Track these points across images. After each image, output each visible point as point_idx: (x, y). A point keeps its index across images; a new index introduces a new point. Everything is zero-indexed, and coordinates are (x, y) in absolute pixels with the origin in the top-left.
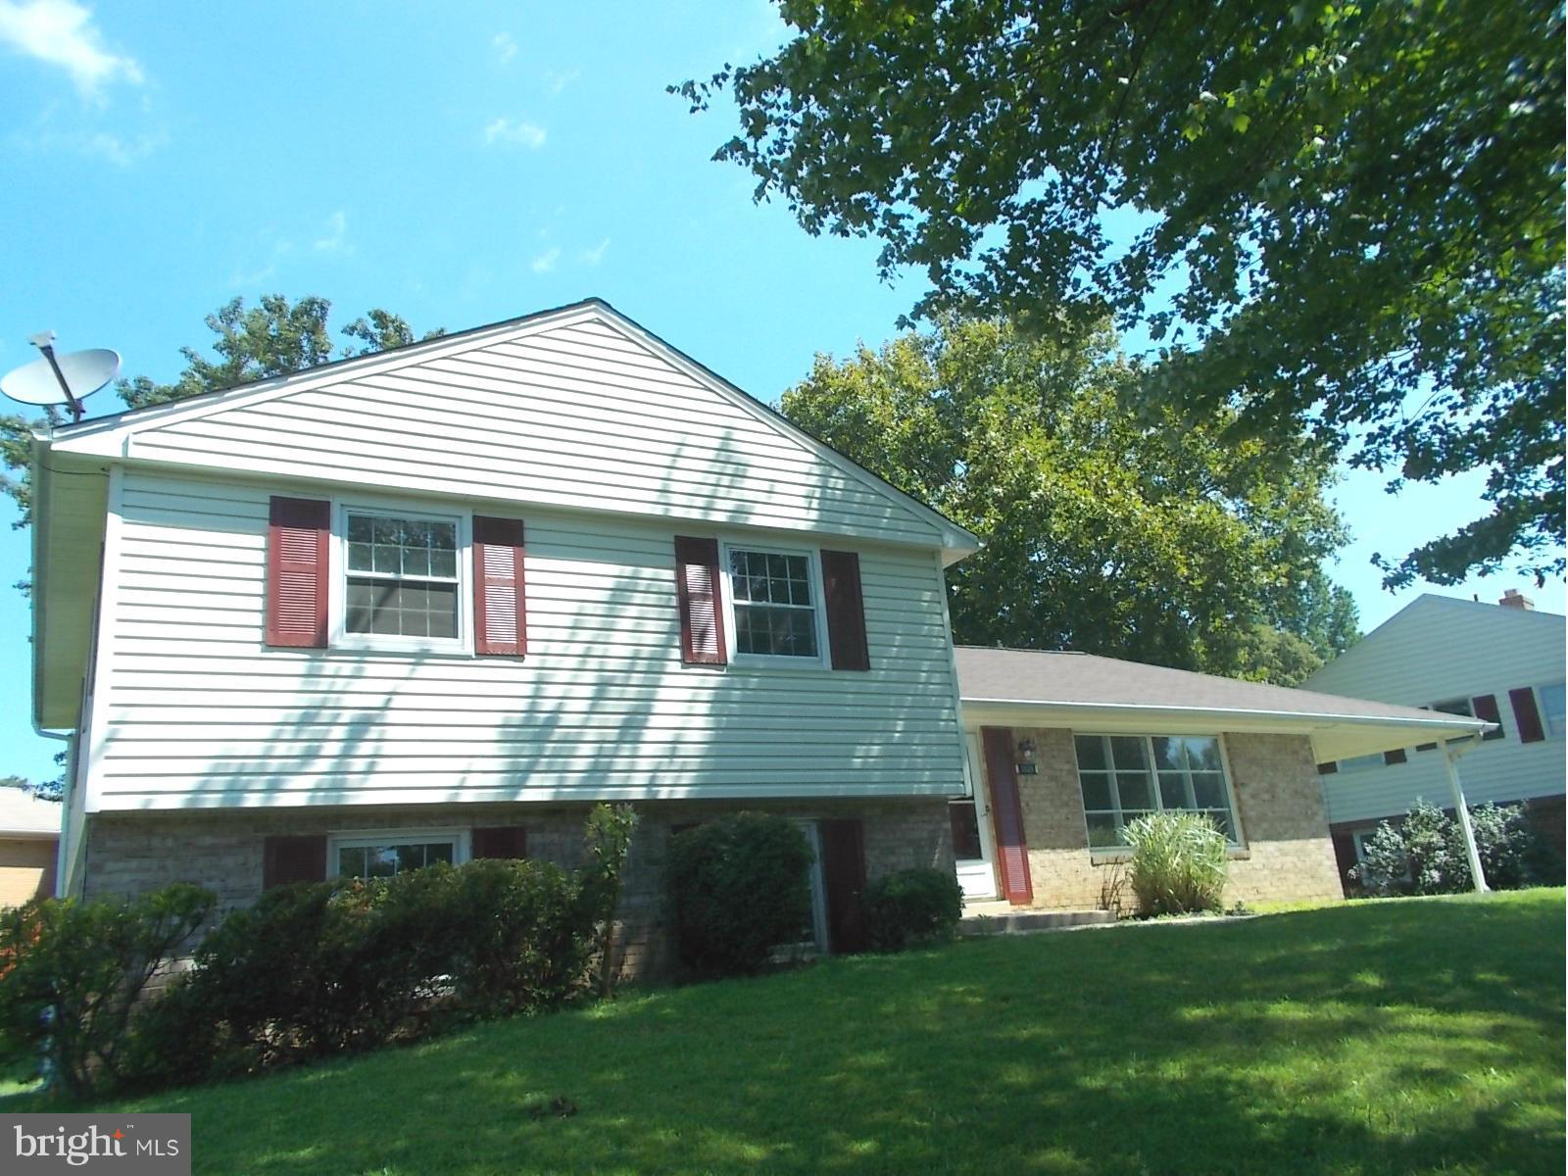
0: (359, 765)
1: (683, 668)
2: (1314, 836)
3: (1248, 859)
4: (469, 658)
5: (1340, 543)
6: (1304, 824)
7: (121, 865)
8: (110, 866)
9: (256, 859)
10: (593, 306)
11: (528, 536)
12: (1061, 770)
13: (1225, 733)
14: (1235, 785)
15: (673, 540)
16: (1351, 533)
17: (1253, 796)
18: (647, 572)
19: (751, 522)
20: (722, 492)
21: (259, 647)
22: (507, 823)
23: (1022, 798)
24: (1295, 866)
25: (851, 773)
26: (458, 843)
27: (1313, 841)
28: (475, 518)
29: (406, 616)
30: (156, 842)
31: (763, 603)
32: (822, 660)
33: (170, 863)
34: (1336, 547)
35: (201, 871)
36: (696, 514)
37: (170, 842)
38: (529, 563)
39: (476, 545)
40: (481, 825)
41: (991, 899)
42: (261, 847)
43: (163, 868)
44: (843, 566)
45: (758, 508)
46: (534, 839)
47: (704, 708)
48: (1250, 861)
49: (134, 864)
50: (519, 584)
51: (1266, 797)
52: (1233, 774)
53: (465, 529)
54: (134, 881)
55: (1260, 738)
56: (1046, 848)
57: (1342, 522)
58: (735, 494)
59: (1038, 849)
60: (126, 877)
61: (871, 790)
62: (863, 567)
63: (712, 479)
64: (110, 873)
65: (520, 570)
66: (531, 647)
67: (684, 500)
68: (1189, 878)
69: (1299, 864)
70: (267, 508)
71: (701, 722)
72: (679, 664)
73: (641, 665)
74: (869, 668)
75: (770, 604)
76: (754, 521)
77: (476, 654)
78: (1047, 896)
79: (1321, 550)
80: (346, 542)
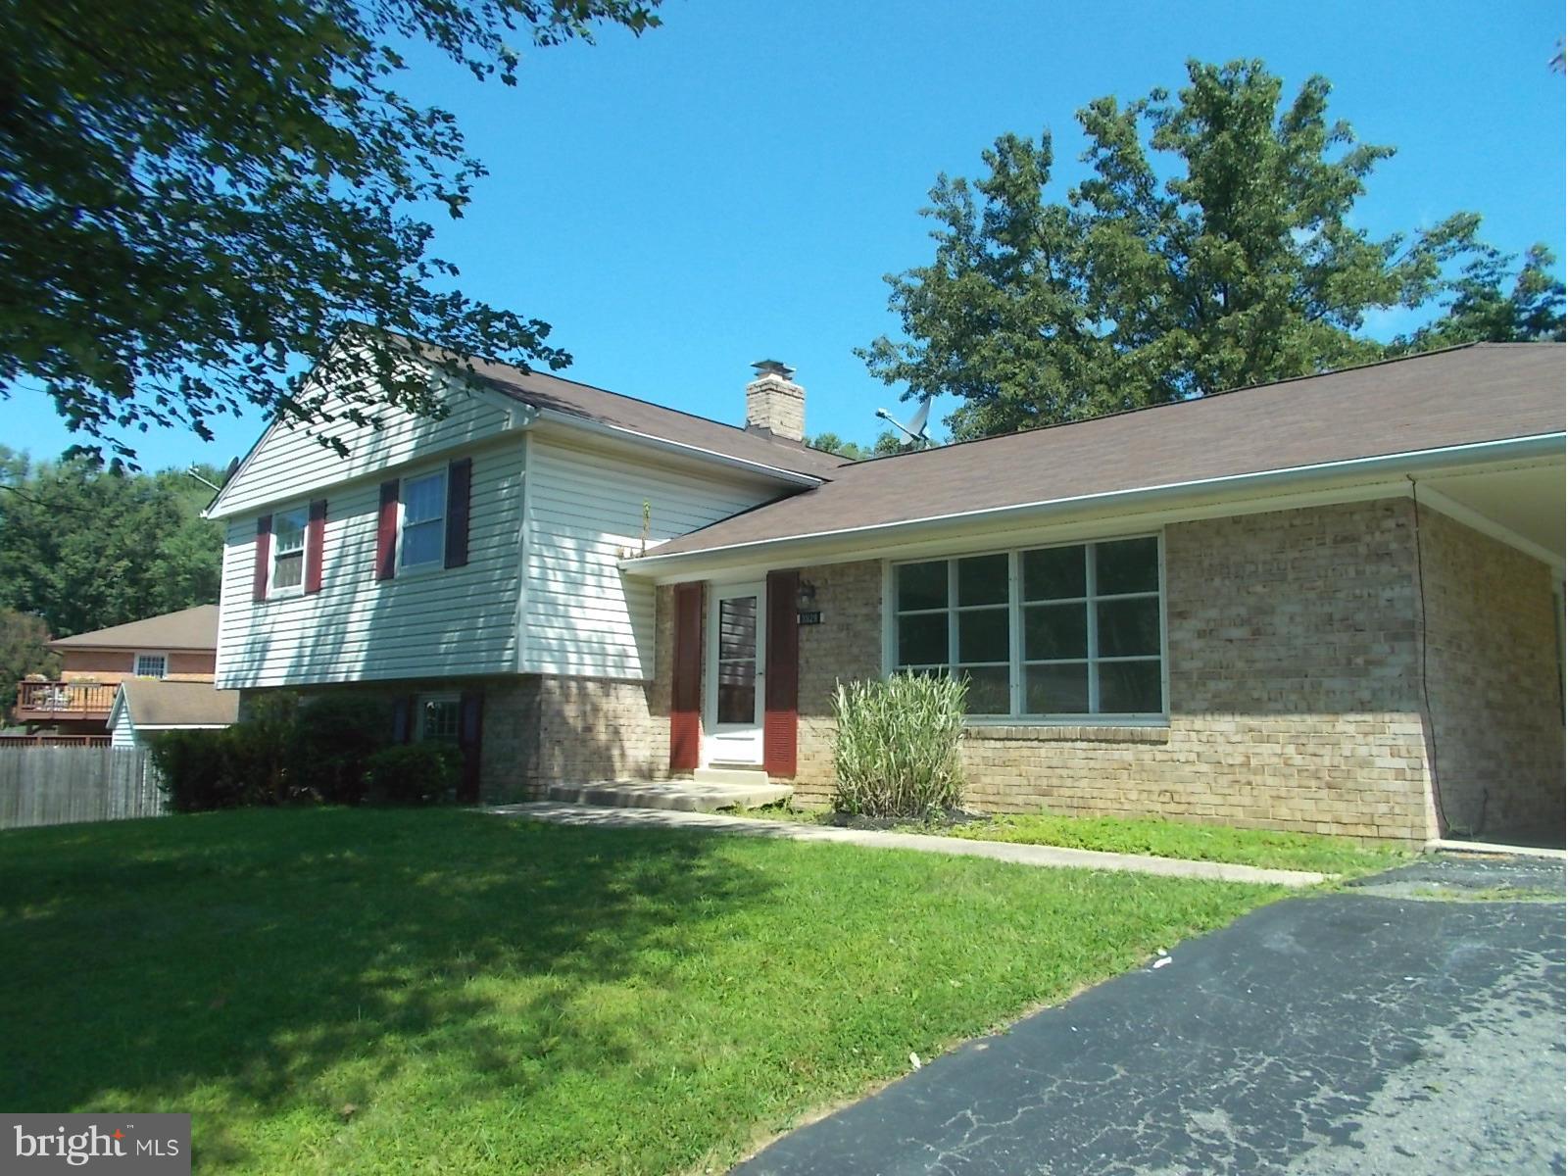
1: (375, 585)
3: (1166, 743)
4: (301, 596)
11: (328, 509)
12: (856, 616)
14: (1170, 616)
21: (252, 603)
23: (801, 655)
25: (437, 657)
28: (310, 504)
32: (440, 563)
38: (328, 527)
39: (310, 523)
41: (756, 768)
48: (1168, 747)
52: (1168, 595)
53: (307, 513)
56: (822, 714)
59: (811, 716)
62: (475, 469)
66: (322, 584)
70: (257, 526)
72: (373, 583)
74: (467, 563)
75: (422, 522)
77: (305, 593)
78: (813, 771)
80: (276, 536)
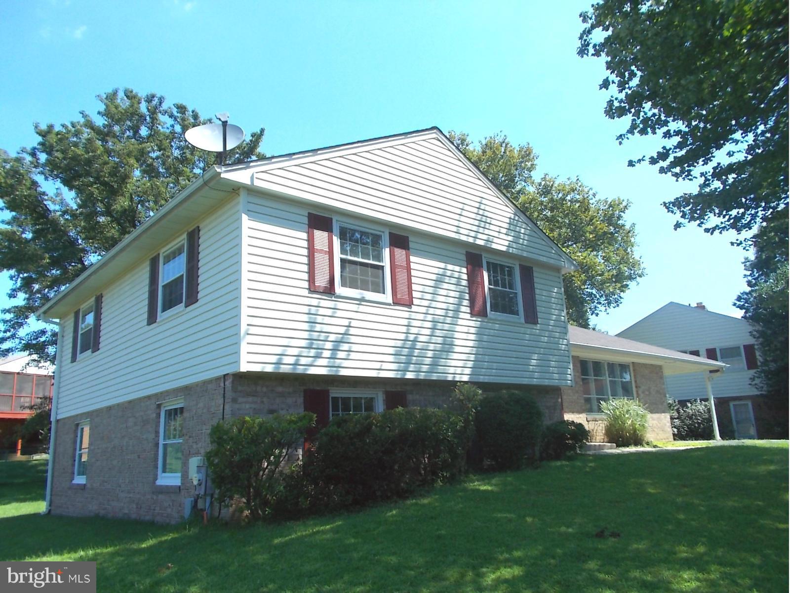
0: (341, 355)
1: (471, 317)
2: (664, 412)
4: (390, 305)
5: (640, 276)
6: (660, 406)
7: (244, 400)
8: (240, 400)
9: (301, 400)
10: (435, 131)
11: (411, 245)
12: (575, 376)
13: (633, 363)
14: (636, 387)
15: (465, 253)
16: (646, 271)
17: (643, 392)
18: (450, 267)
19: (492, 247)
20: (481, 230)
21: (307, 291)
22: (399, 389)
24: (657, 425)
25: (528, 373)
26: (377, 397)
27: (663, 414)
28: (390, 233)
29: (362, 281)
30: (259, 388)
31: (498, 288)
32: (520, 318)
33: (265, 400)
34: (638, 278)
35: (278, 405)
36: (471, 240)
37: (265, 389)
38: (412, 259)
39: (391, 247)
40: (389, 389)
42: (302, 394)
43: (262, 402)
44: (527, 272)
45: (495, 240)
46: (410, 397)
47: (473, 337)
49: (250, 399)
50: (409, 269)
51: (647, 393)
52: (636, 382)
53: (386, 238)
54: (251, 408)
55: (645, 365)
56: (570, 412)
57: (642, 266)
58: (486, 232)
59: (567, 412)
60: (248, 406)
61: (535, 382)
62: (535, 274)
63: (476, 223)
64: (240, 403)
65: (408, 262)
66: (415, 301)
67: (466, 232)
68: (635, 430)
69: (659, 425)
70: (306, 219)
71: (471, 344)
72: (469, 315)
73: (451, 314)
74: (537, 323)
75: (500, 288)
76: (494, 246)
77: (393, 303)
79: (630, 278)
80: (339, 240)
